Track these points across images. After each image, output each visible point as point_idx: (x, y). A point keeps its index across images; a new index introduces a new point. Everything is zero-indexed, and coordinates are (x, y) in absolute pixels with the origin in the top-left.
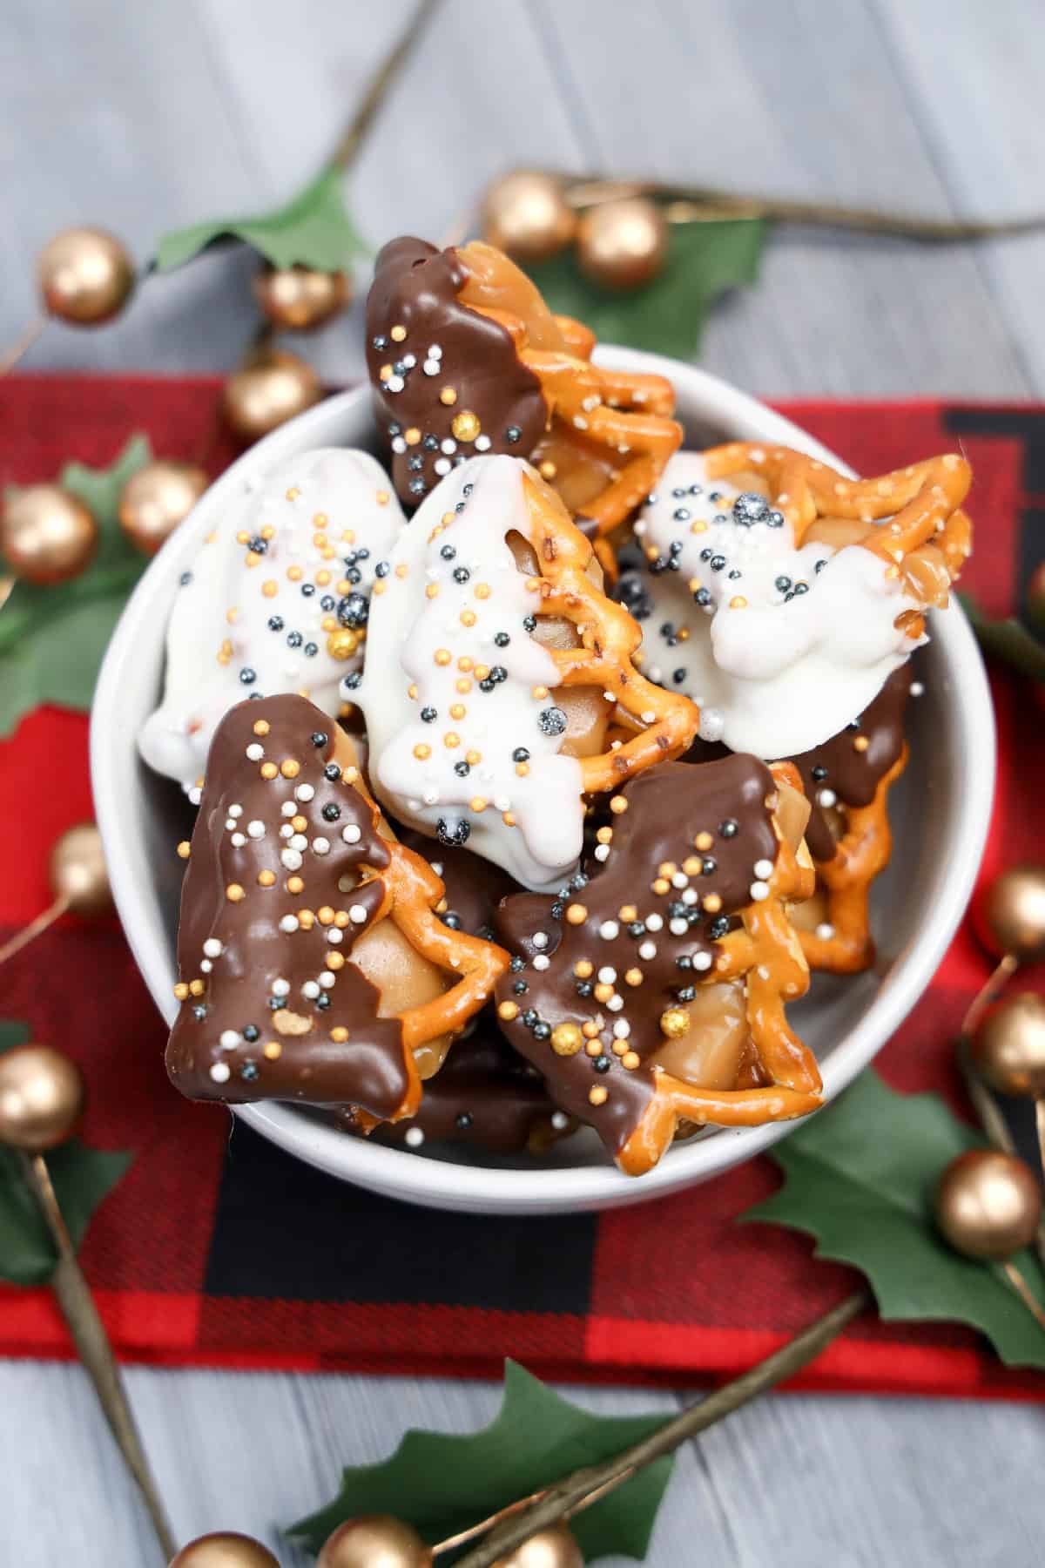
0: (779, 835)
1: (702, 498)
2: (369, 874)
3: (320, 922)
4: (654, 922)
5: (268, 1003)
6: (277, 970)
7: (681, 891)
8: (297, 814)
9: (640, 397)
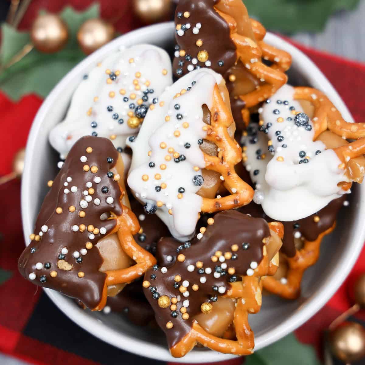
0: (265, 253)
1: (287, 107)
2: (113, 216)
3: (87, 230)
4: (208, 271)
5: (58, 256)
6: (66, 244)
7: (221, 263)
8: (92, 187)
9: (277, 60)
